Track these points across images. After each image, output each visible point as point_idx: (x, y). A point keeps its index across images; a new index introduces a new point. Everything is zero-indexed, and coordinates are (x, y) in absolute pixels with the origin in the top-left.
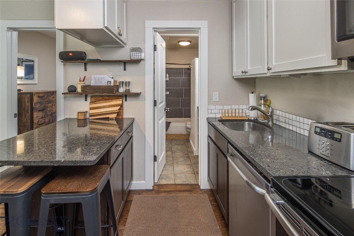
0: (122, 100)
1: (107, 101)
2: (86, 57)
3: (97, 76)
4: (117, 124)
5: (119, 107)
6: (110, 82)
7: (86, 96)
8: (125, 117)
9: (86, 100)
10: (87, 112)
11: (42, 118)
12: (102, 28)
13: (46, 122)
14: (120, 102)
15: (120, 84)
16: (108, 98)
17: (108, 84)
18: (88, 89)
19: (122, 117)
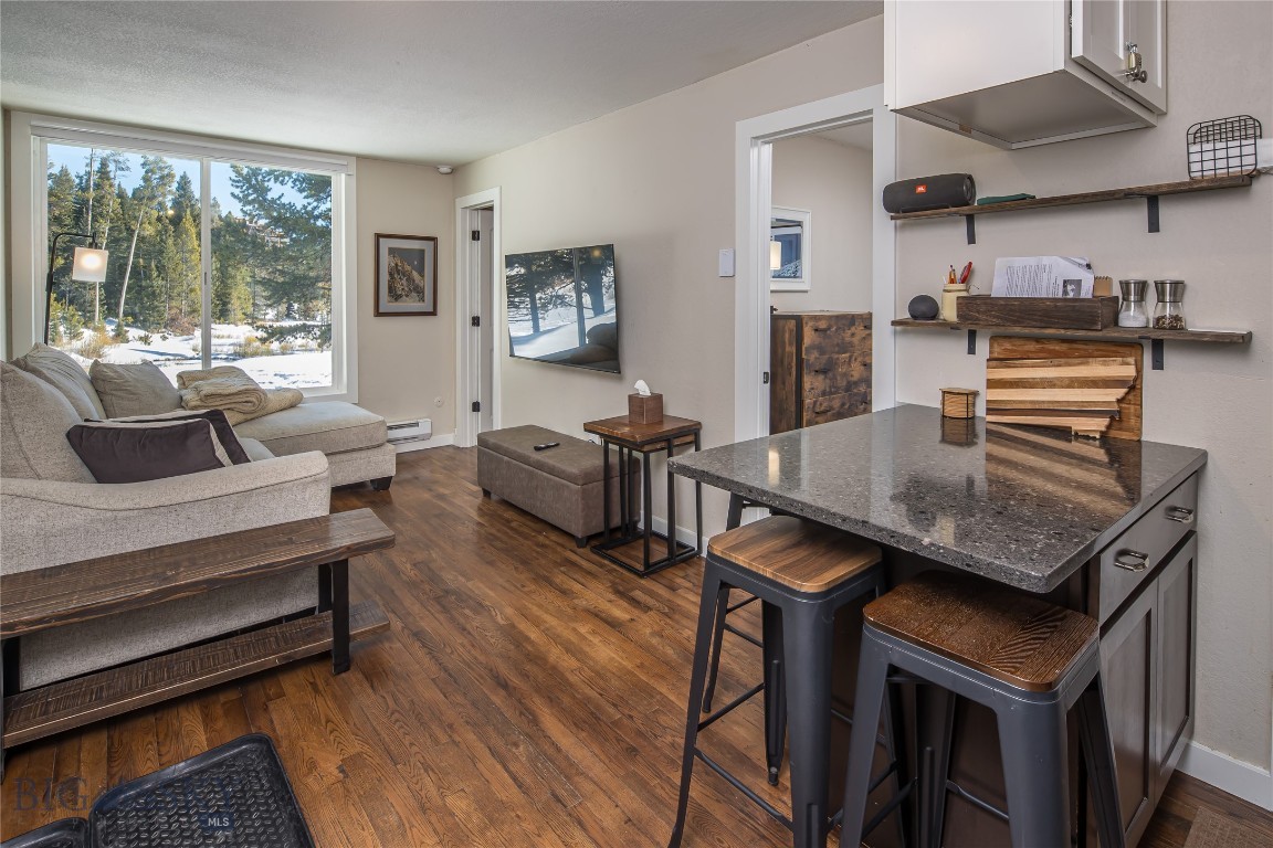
0: (1136, 361)
1: (1063, 360)
2: (973, 195)
3: (1018, 262)
4: (1112, 462)
5: (1121, 392)
6: (1078, 283)
7: (972, 336)
8: (1148, 436)
9: (972, 351)
10: (975, 394)
11: (824, 394)
12: (1062, 67)
13: (833, 409)
14: (1130, 371)
15: (1126, 293)
16: (1063, 347)
17: (1065, 292)
18: (983, 308)
19: (1136, 438)
